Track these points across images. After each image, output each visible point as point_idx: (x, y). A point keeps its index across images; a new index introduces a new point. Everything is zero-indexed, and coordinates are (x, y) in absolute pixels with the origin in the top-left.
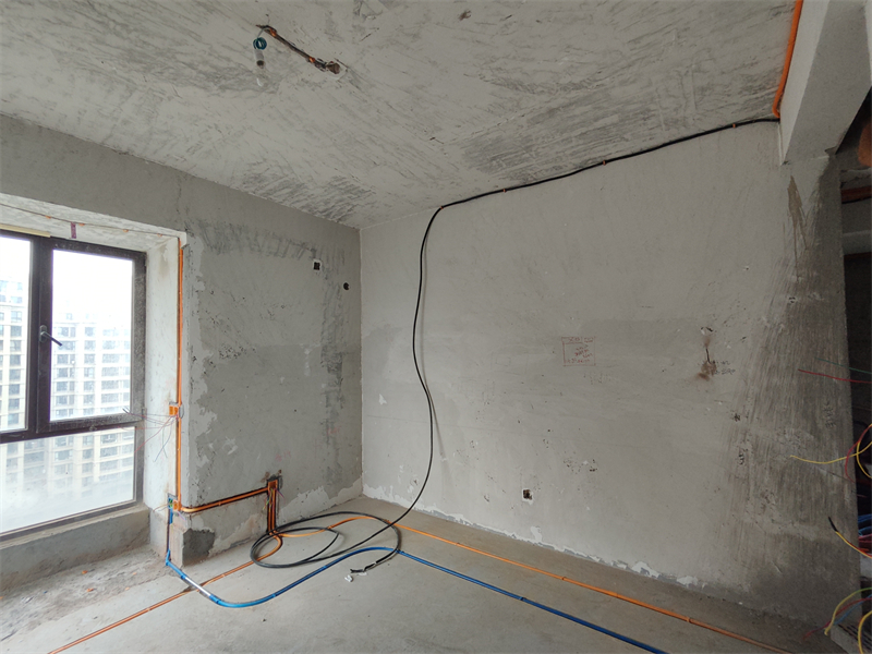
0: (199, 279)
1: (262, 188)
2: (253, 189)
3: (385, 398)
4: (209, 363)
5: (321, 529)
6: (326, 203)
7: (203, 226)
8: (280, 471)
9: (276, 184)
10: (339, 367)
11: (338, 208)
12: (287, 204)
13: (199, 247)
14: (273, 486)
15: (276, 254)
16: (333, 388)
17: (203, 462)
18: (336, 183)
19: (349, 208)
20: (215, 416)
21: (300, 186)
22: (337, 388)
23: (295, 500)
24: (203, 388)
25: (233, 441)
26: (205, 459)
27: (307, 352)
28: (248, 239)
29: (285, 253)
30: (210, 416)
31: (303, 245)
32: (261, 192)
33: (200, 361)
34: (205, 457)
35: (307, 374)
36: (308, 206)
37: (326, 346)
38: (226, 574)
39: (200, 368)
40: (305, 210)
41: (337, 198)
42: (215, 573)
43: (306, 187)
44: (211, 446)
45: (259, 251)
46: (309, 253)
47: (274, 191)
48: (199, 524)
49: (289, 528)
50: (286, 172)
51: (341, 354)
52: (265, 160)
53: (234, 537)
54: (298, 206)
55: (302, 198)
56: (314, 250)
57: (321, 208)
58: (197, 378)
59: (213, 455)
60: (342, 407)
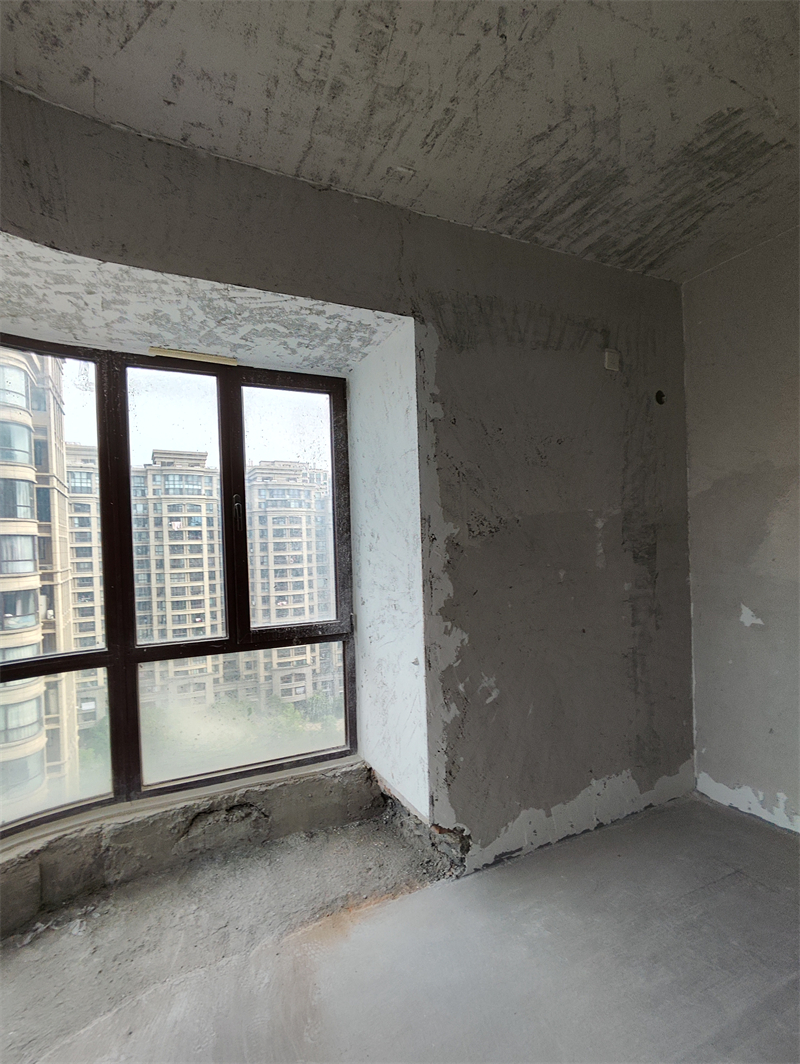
0: (436, 398)
2: (512, 221)
4: (453, 545)
7: (436, 303)
10: (652, 552)
12: (563, 246)
13: (432, 342)
15: (546, 345)
16: (641, 591)
17: (452, 715)
20: (465, 636)
22: (650, 591)
24: (446, 588)
25: (493, 682)
26: (454, 710)
27: (600, 524)
28: (503, 320)
29: (560, 341)
30: (459, 637)
31: (588, 325)
32: (526, 224)
33: (441, 542)
34: (453, 706)
35: (600, 564)
37: (629, 513)
39: (441, 556)
40: (589, 256)
44: (461, 687)
45: (521, 341)
46: (598, 339)
51: (654, 529)
54: (582, 246)
56: (605, 332)
58: (438, 569)
59: (464, 702)
60: (658, 627)
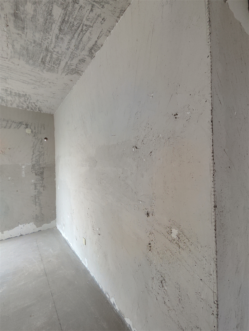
3: (59, 187)
10: (42, 173)
12: (9, 106)
16: (38, 182)
22: (41, 182)
27: (23, 167)
29: (10, 127)
31: (21, 123)
35: (24, 176)
36: (18, 106)
37: (34, 165)
46: (24, 126)
56: (27, 125)
60: (44, 190)
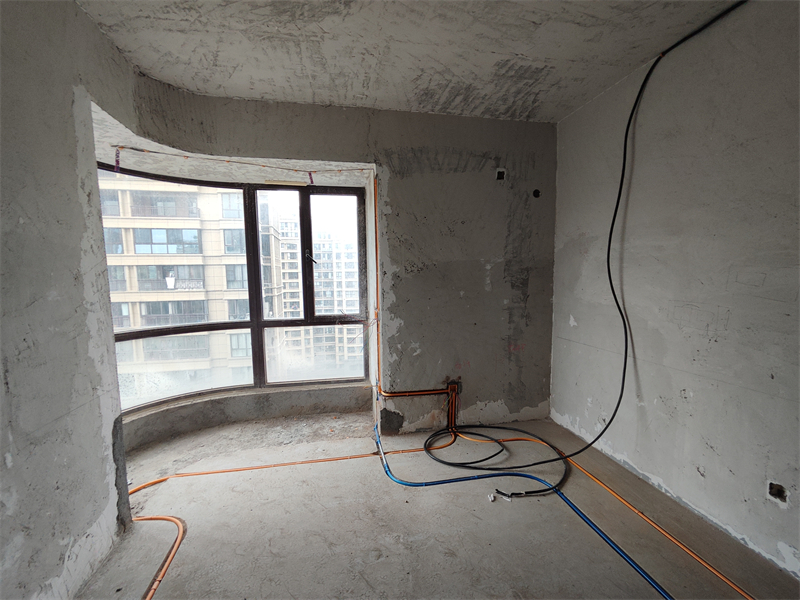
0: (386, 204)
1: (437, 103)
2: (429, 107)
3: (576, 321)
4: (396, 276)
5: (492, 439)
6: (505, 100)
7: (388, 154)
8: (460, 378)
9: (446, 94)
10: (525, 283)
11: (520, 103)
12: (466, 113)
13: (386, 175)
14: (453, 390)
15: (456, 170)
16: (516, 305)
17: (394, 359)
18: (503, 71)
19: (532, 97)
20: (402, 322)
21: (468, 88)
22: (523, 305)
23: (474, 406)
24: (392, 298)
25: (417, 345)
26: (395, 357)
27: (488, 267)
28: (428, 159)
29: (465, 166)
30: (398, 322)
31: (485, 156)
32: (438, 107)
33: (389, 275)
34: (395, 355)
35: (488, 289)
36: (487, 110)
37: (510, 261)
38: (403, 451)
39: (389, 282)
40: (487, 116)
41: (513, 90)
42: (397, 448)
43: (475, 88)
44: (399, 346)
45: (440, 169)
46: (493, 163)
47: (448, 102)
48: (391, 406)
49: (467, 430)
50: (448, 77)
51: (527, 270)
52: (422, 70)
53: (419, 424)
54: (478, 113)
55: (477, 102)
56: (497, 159)
57: (503, 108)
58: (387, 289)
59: (401, 354)
